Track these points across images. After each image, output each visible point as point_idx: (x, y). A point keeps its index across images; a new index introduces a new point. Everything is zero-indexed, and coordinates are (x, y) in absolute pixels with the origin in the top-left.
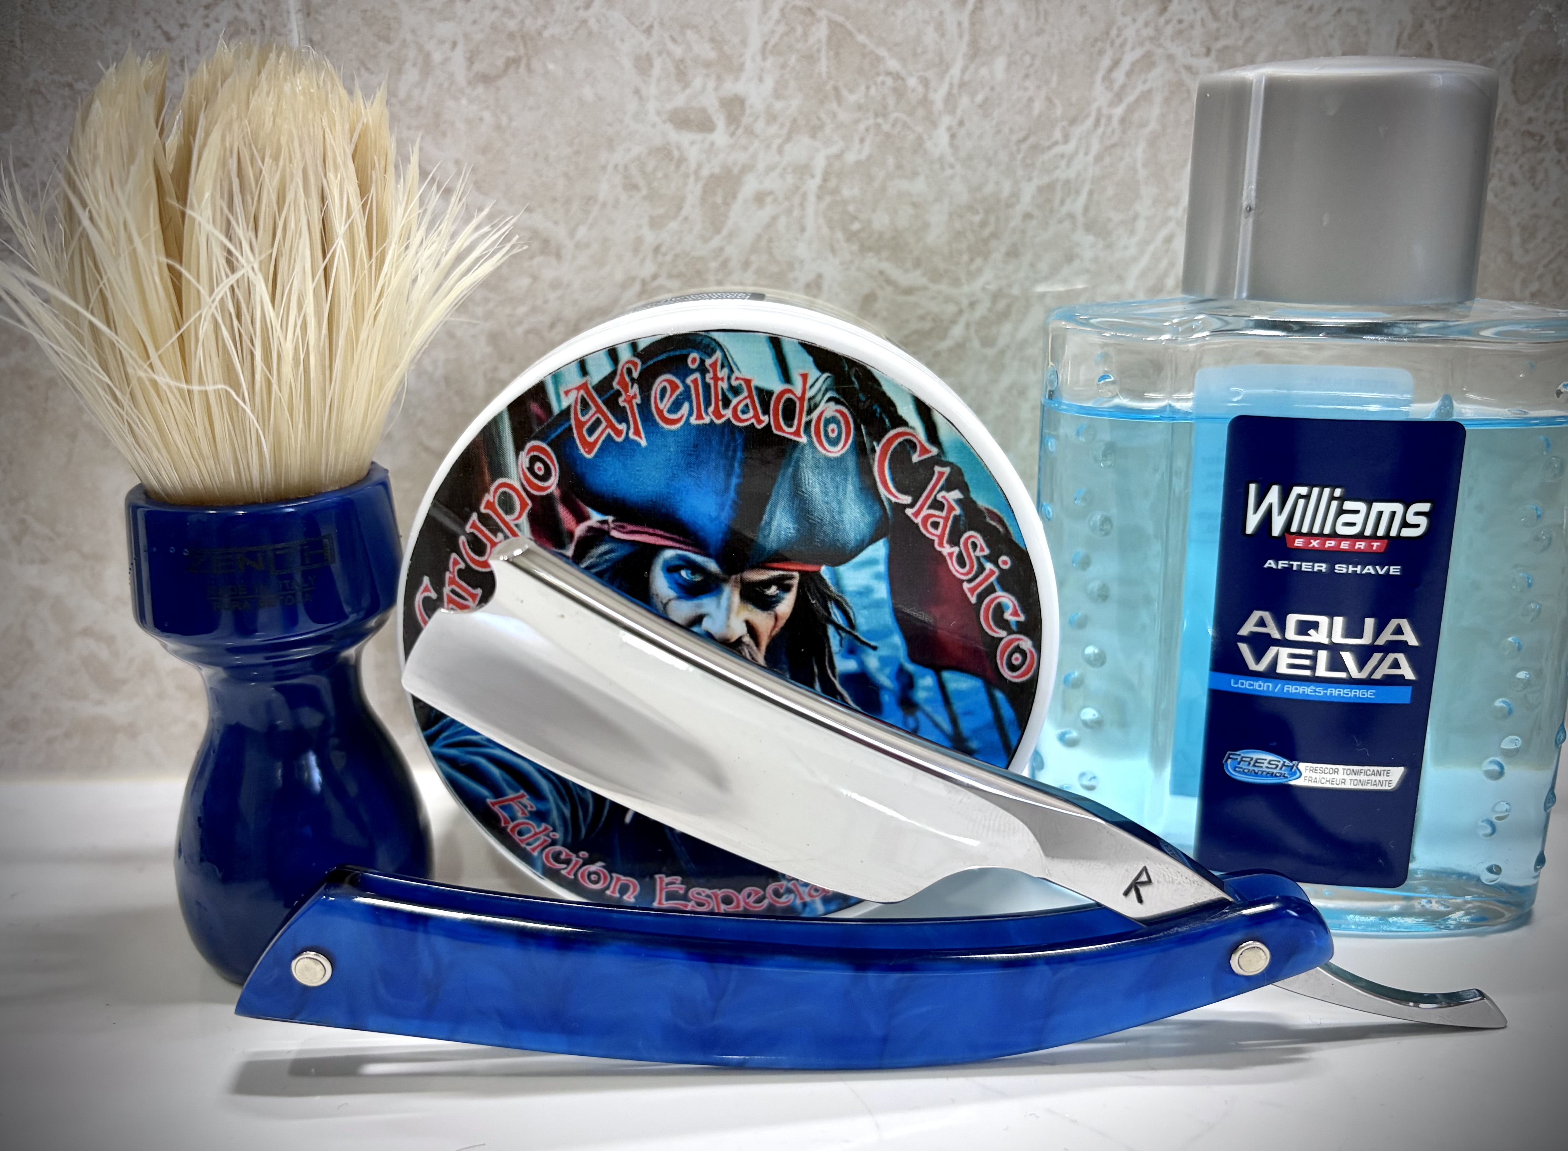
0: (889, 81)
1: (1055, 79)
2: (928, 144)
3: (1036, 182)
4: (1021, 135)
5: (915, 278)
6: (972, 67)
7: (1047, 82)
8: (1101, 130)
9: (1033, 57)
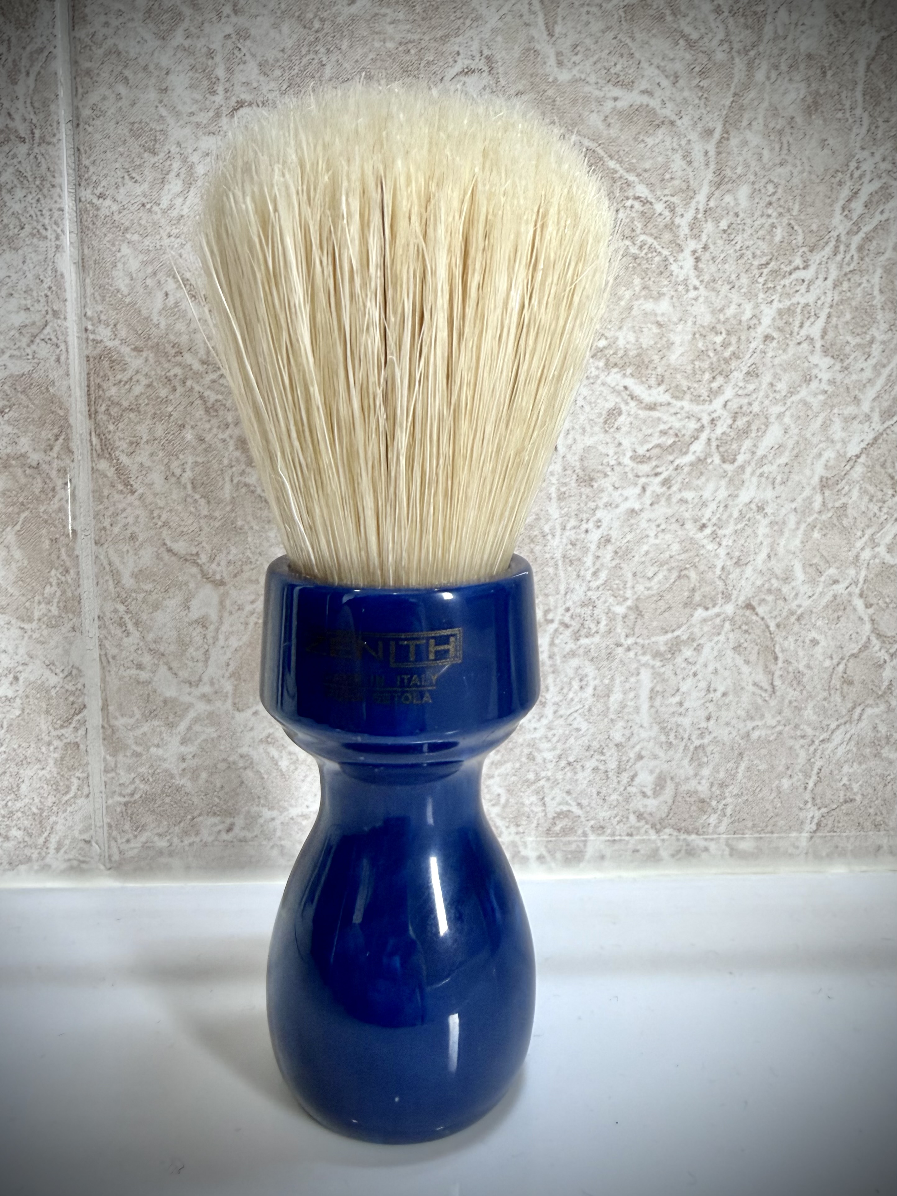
0: (637, 205)
1: (796, 207)
2: (674, 267)
3: (776, 305)
4: (764, 260)
5: (658, 395)
6: (717, 194)
7: (789, 210)
8: (839, 257)
9: (776, 186)
